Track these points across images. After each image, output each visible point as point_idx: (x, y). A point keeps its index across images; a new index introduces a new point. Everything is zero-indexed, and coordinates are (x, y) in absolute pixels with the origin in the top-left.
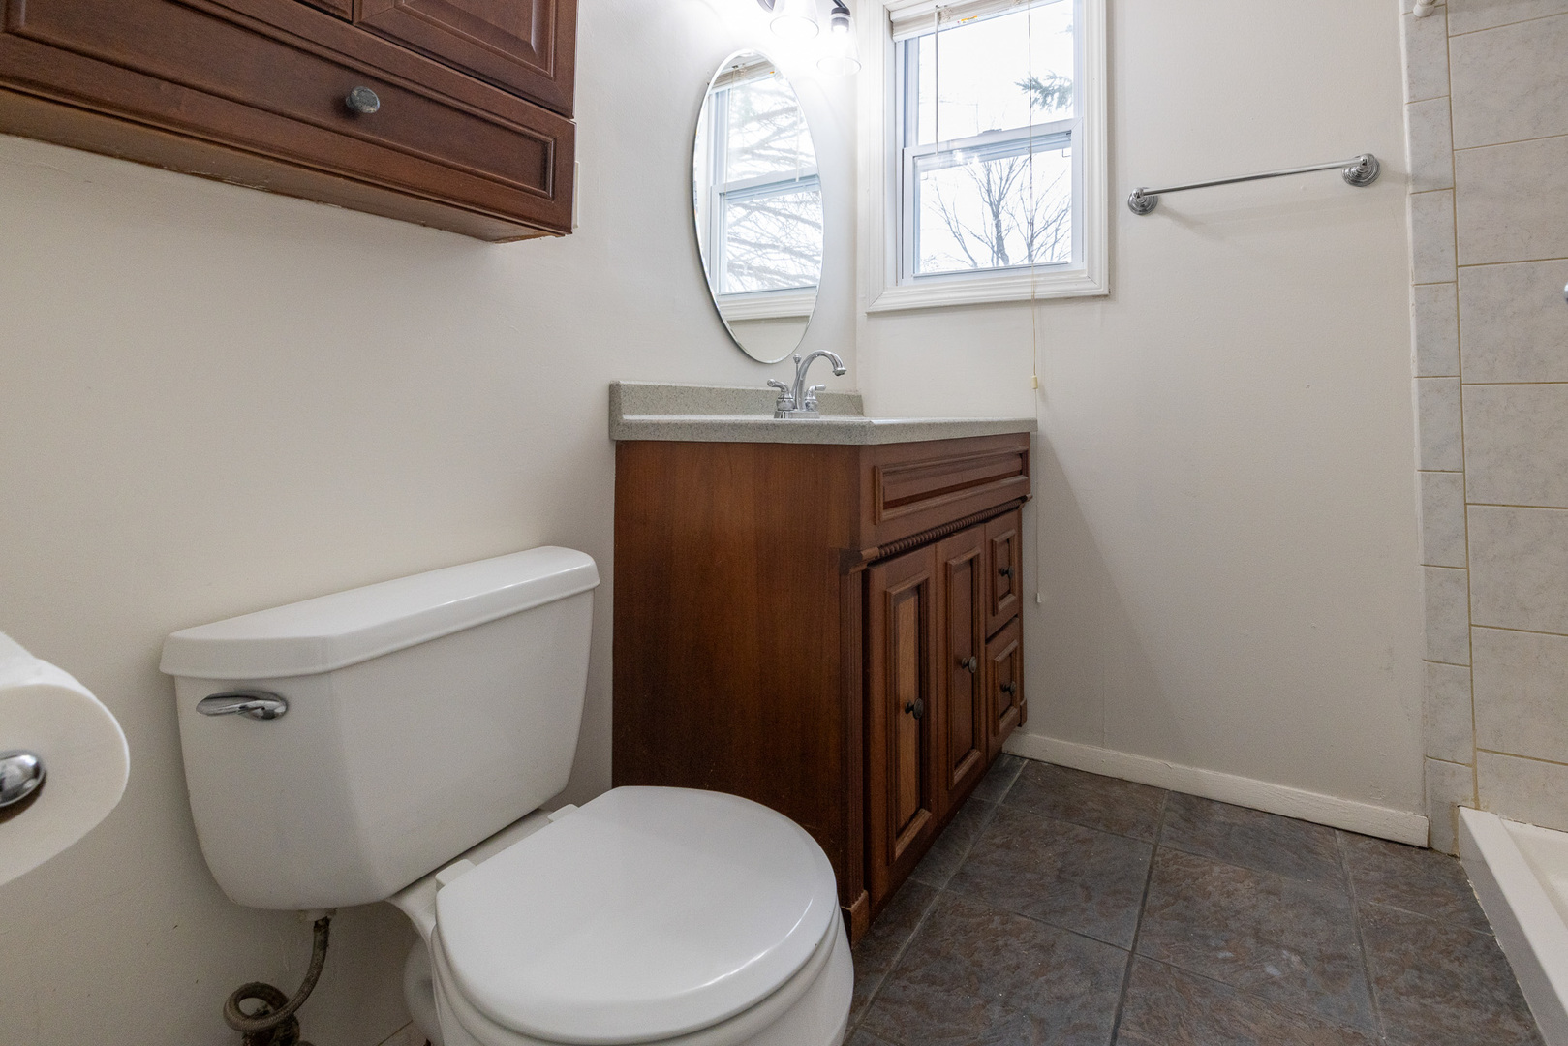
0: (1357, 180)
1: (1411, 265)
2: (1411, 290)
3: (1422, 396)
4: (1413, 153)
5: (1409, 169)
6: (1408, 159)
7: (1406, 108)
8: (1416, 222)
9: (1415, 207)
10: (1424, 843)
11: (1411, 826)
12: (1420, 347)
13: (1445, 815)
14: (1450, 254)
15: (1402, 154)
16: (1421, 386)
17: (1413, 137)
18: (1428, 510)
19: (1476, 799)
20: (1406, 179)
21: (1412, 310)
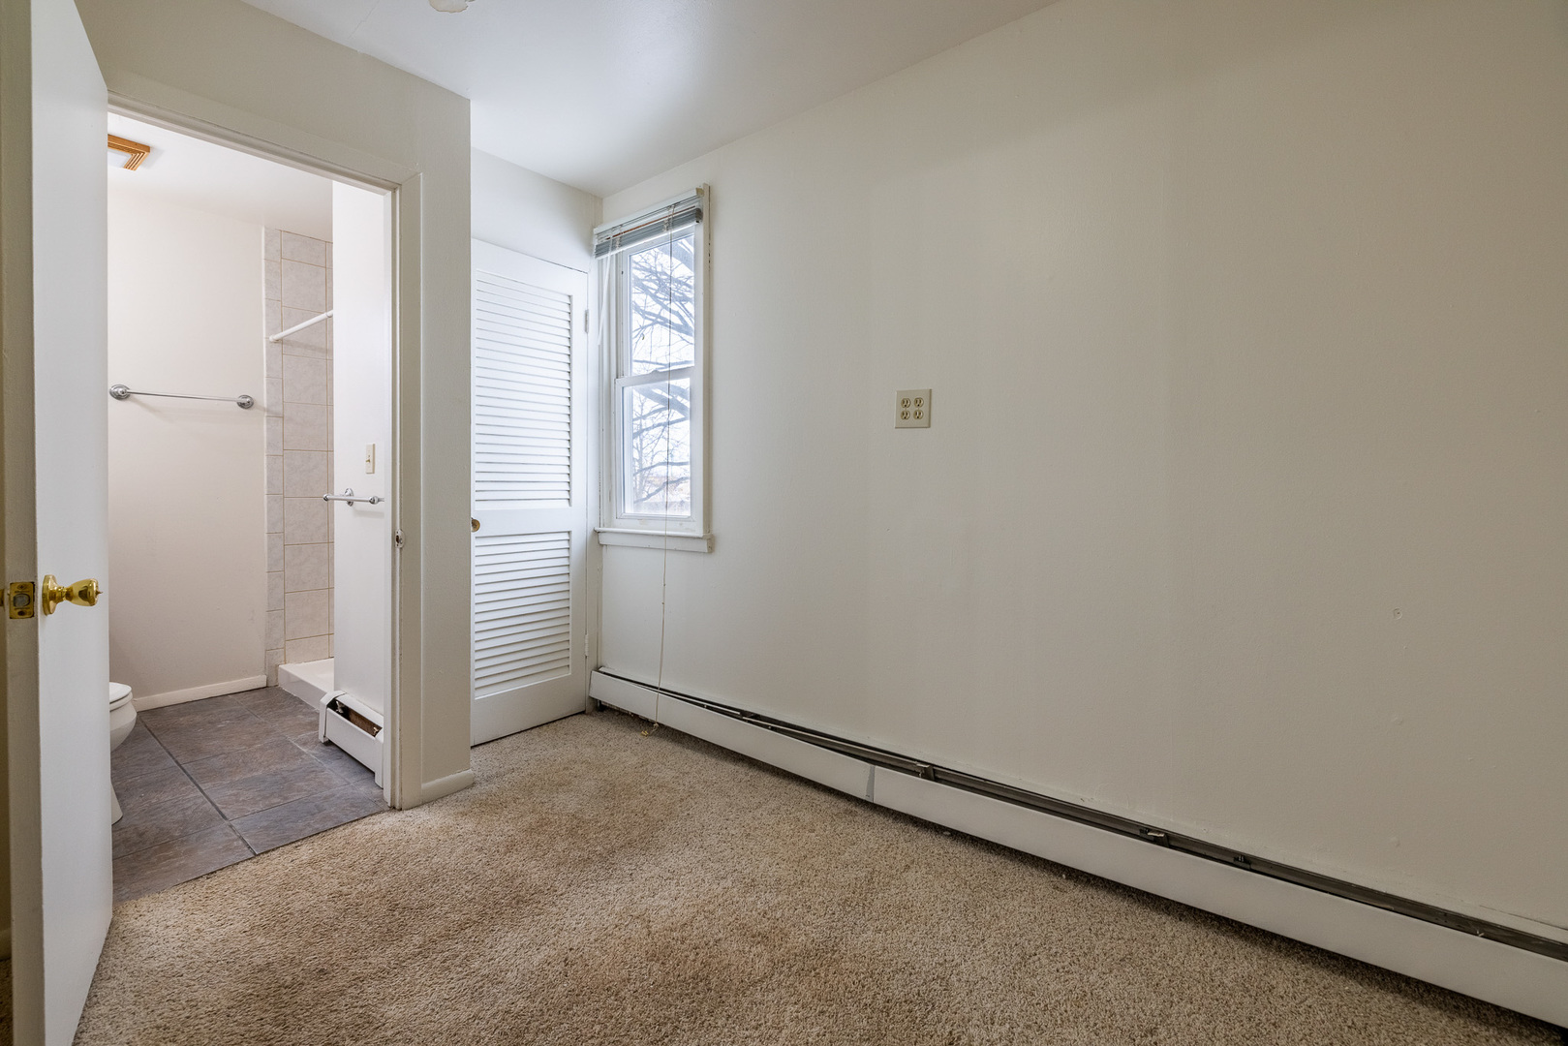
0: (242, 405)
1: (265, 447)
2: (265, 458)
3: (269, 502)
4: (268, 400)
5: (265, 406)
6: (265, 401)
7: (265, 379)
8: (268, 429)
9: (268, 422)
10: (265, 685)
11: (259, 680)
12: (268, 482)
13: (273, 670)
14: (281, 445)
15: (263, 399)
16: (268, 498)
17: (268, 393)
18: (270, 549)
19: (285, 661)
20: (264, 410)
21: (265, 466)
